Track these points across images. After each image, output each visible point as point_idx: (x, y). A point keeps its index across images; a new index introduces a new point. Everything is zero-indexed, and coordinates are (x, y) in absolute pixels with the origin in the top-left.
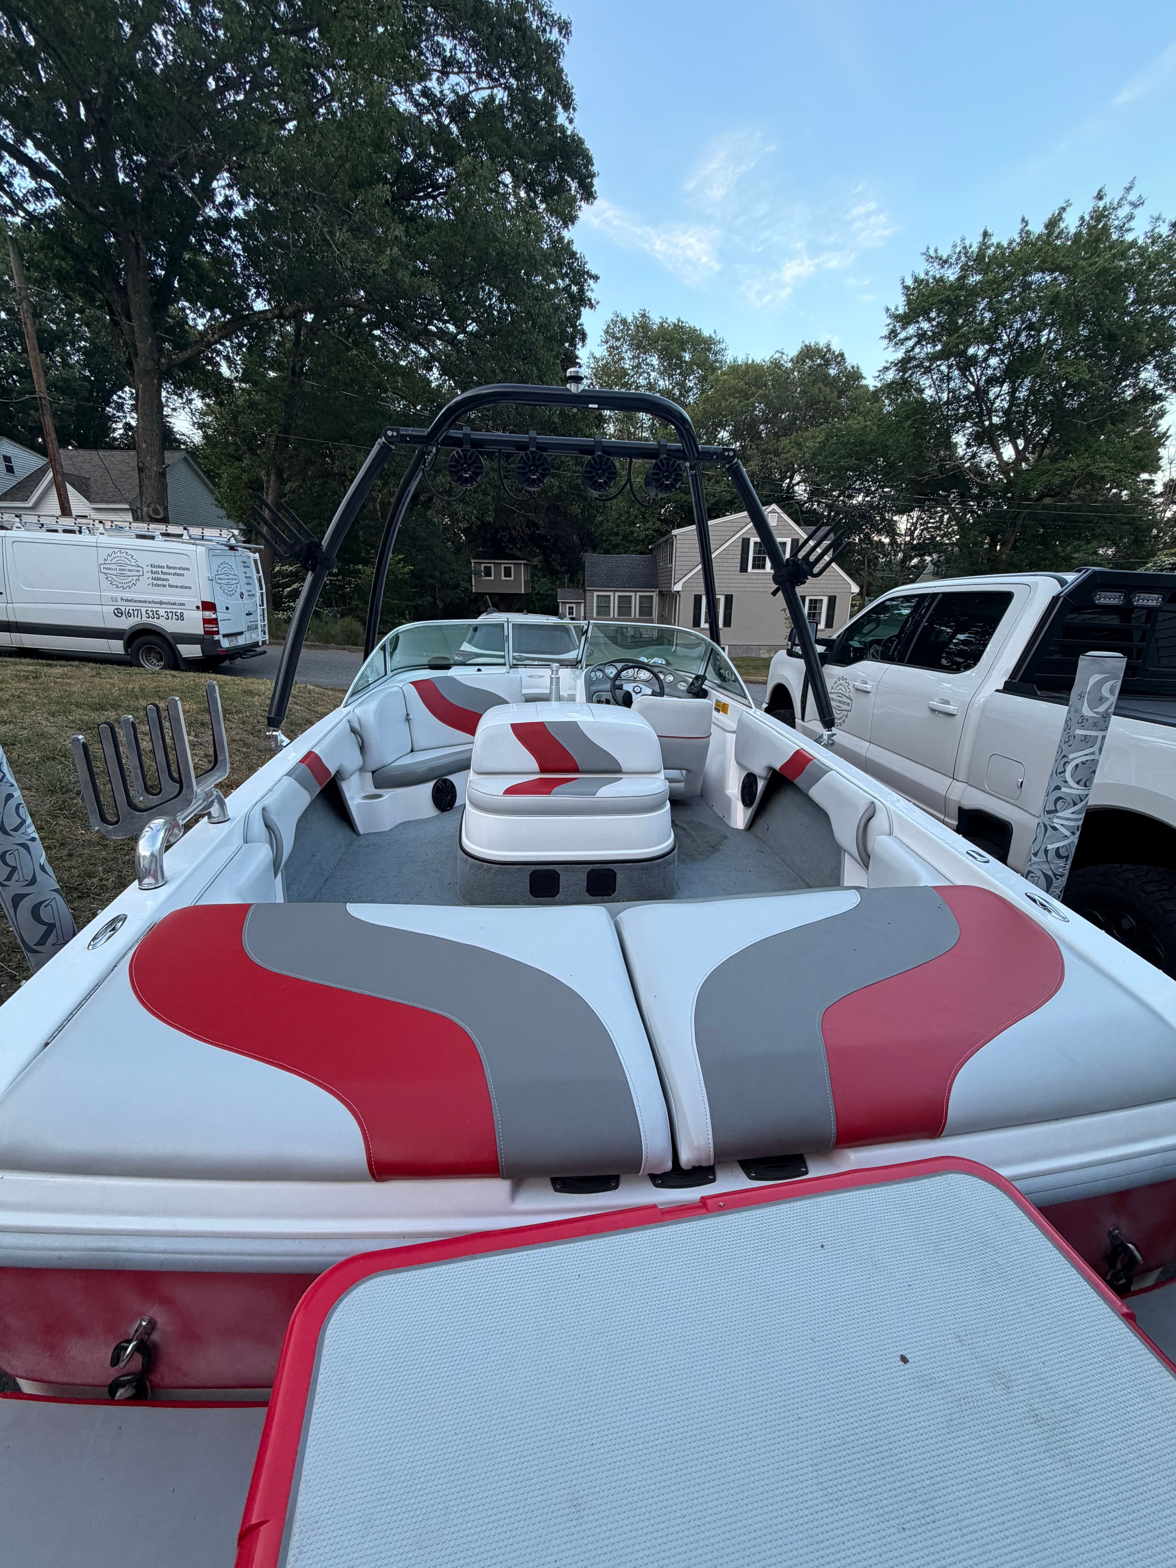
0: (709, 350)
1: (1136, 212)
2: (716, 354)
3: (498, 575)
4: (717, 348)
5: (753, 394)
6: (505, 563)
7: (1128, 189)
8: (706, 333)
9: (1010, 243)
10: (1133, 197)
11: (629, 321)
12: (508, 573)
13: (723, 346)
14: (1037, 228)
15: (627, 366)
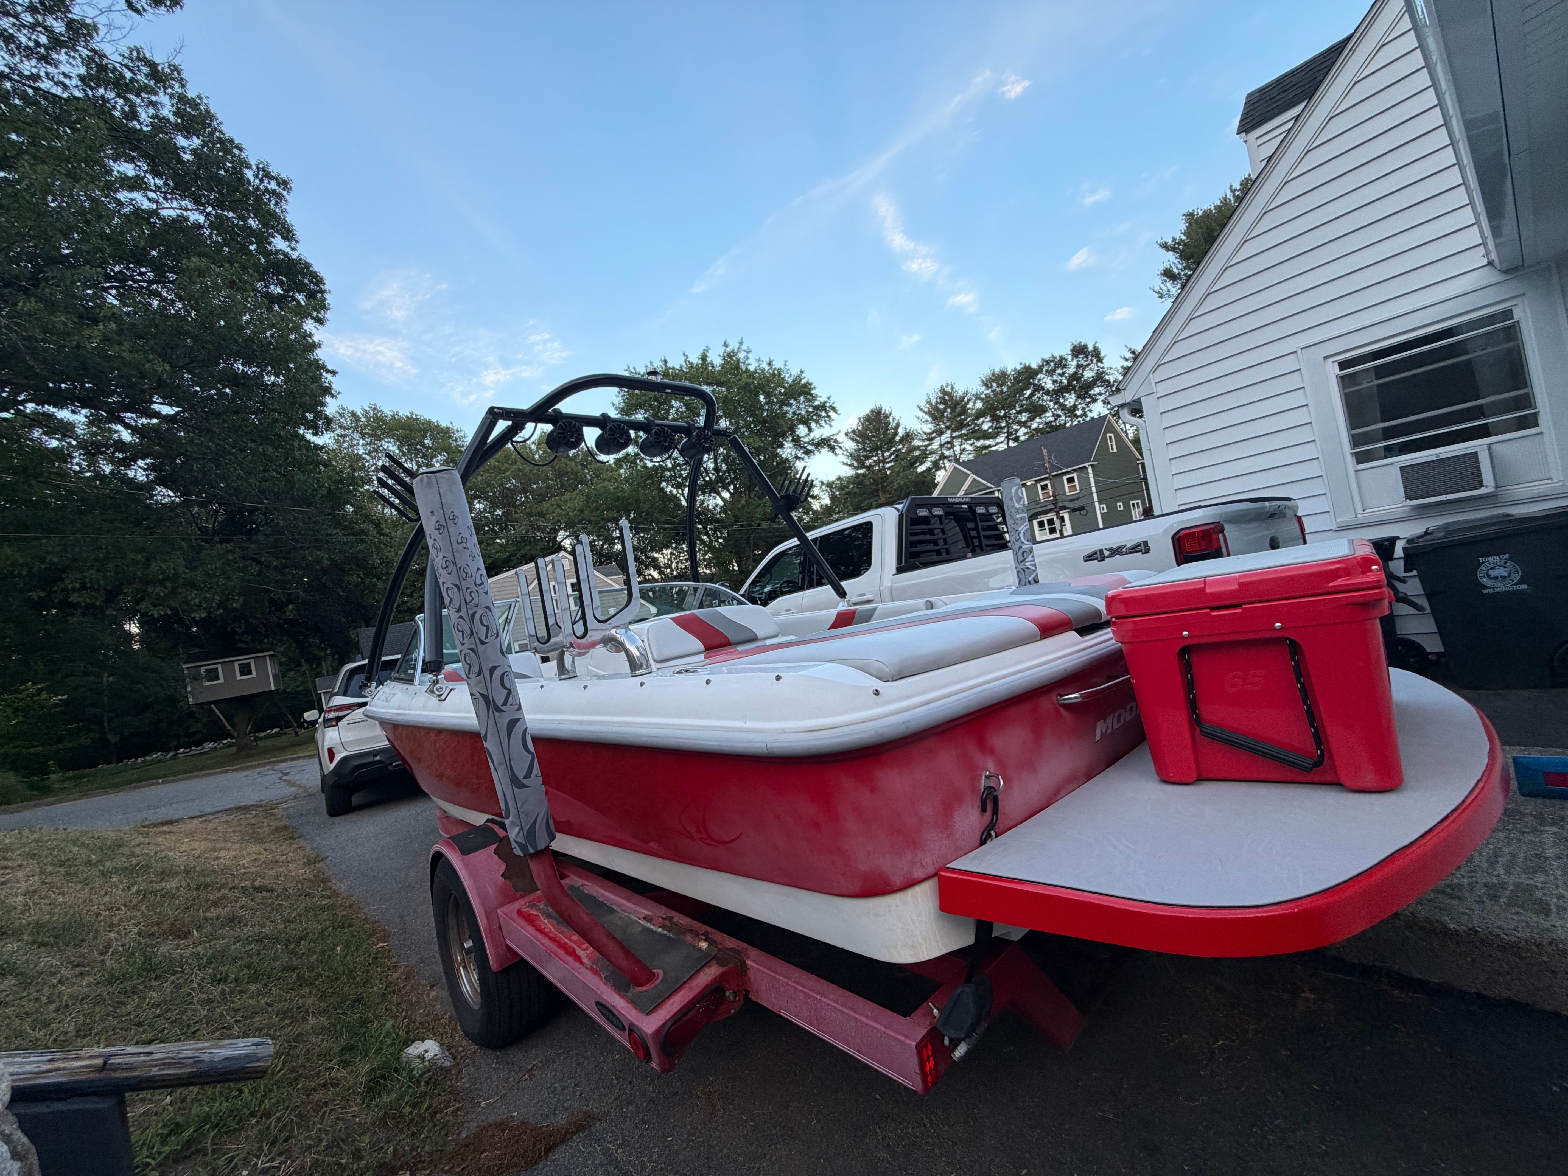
0: (450, 437)
1: (750, 355)
2: (456, 440)
3: (230, 676)
4: (457, 435)
5: (507, 470)
6: (237, 662)
7: (741, 343)
8: (444, 424)
9: (681, 367)
10: (744, 347)
11: (359, 413)
12: (245, 670)
13: (462, 434)
14: (695, 360)
15: (361, 452)
